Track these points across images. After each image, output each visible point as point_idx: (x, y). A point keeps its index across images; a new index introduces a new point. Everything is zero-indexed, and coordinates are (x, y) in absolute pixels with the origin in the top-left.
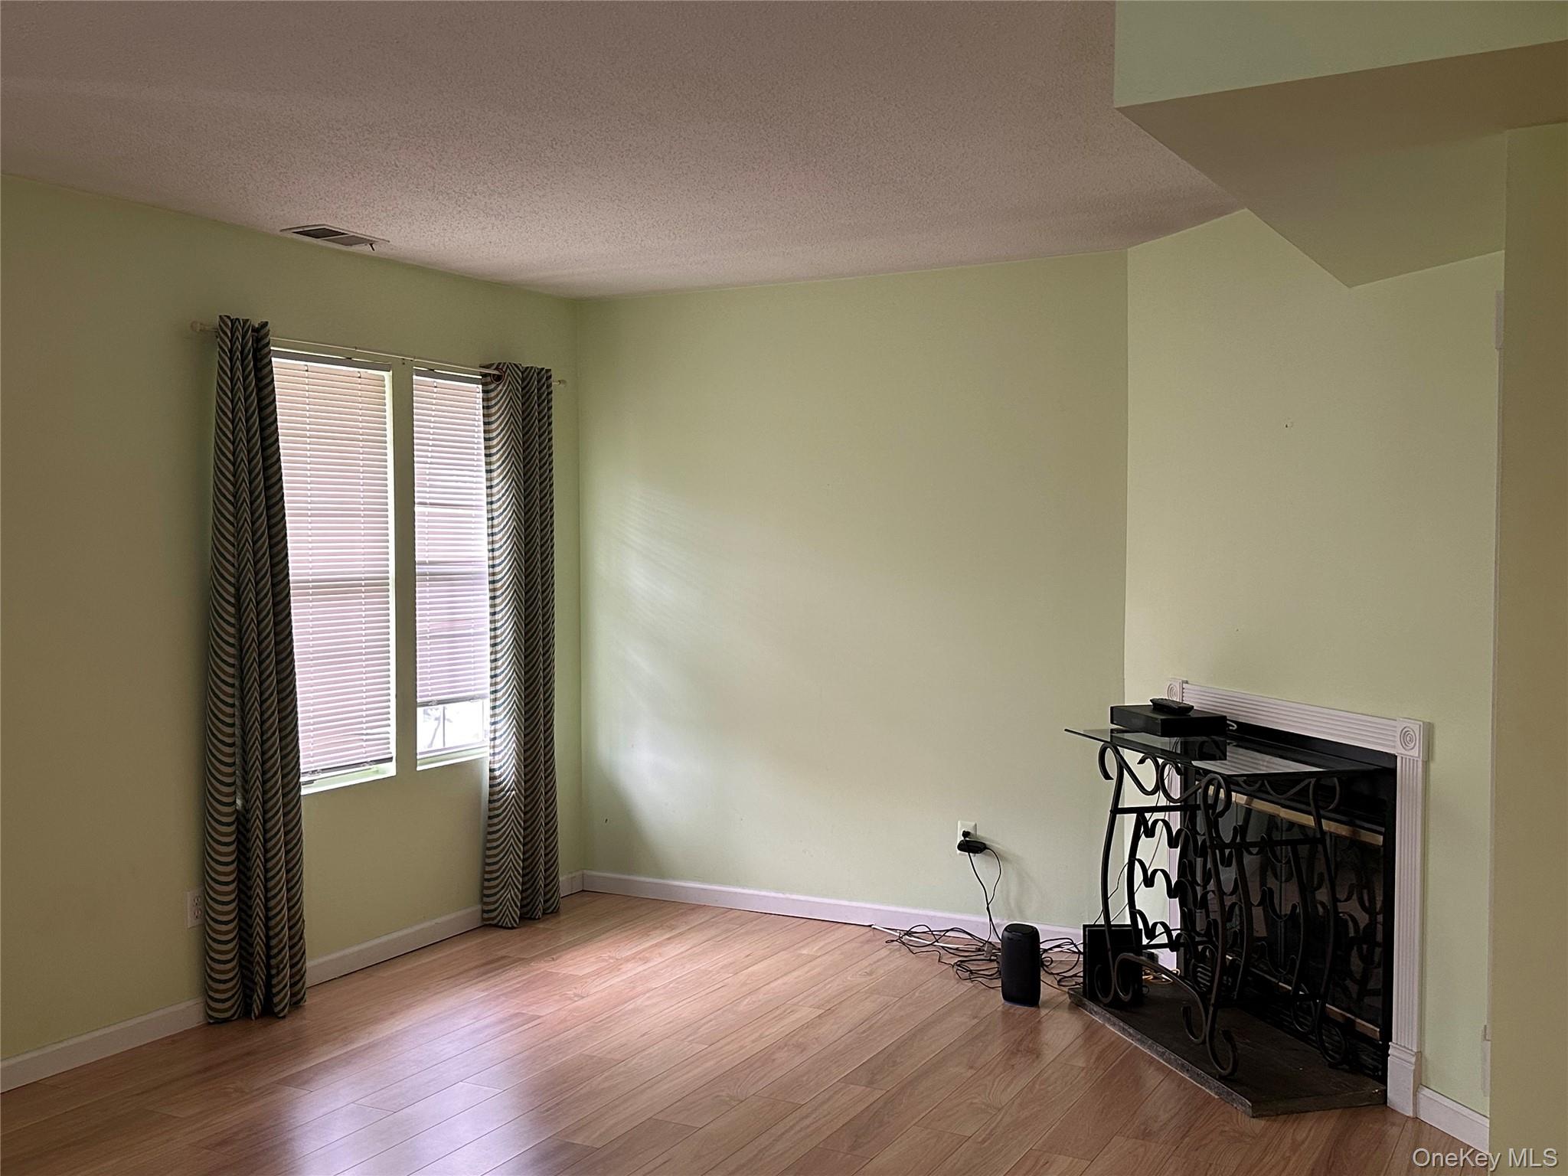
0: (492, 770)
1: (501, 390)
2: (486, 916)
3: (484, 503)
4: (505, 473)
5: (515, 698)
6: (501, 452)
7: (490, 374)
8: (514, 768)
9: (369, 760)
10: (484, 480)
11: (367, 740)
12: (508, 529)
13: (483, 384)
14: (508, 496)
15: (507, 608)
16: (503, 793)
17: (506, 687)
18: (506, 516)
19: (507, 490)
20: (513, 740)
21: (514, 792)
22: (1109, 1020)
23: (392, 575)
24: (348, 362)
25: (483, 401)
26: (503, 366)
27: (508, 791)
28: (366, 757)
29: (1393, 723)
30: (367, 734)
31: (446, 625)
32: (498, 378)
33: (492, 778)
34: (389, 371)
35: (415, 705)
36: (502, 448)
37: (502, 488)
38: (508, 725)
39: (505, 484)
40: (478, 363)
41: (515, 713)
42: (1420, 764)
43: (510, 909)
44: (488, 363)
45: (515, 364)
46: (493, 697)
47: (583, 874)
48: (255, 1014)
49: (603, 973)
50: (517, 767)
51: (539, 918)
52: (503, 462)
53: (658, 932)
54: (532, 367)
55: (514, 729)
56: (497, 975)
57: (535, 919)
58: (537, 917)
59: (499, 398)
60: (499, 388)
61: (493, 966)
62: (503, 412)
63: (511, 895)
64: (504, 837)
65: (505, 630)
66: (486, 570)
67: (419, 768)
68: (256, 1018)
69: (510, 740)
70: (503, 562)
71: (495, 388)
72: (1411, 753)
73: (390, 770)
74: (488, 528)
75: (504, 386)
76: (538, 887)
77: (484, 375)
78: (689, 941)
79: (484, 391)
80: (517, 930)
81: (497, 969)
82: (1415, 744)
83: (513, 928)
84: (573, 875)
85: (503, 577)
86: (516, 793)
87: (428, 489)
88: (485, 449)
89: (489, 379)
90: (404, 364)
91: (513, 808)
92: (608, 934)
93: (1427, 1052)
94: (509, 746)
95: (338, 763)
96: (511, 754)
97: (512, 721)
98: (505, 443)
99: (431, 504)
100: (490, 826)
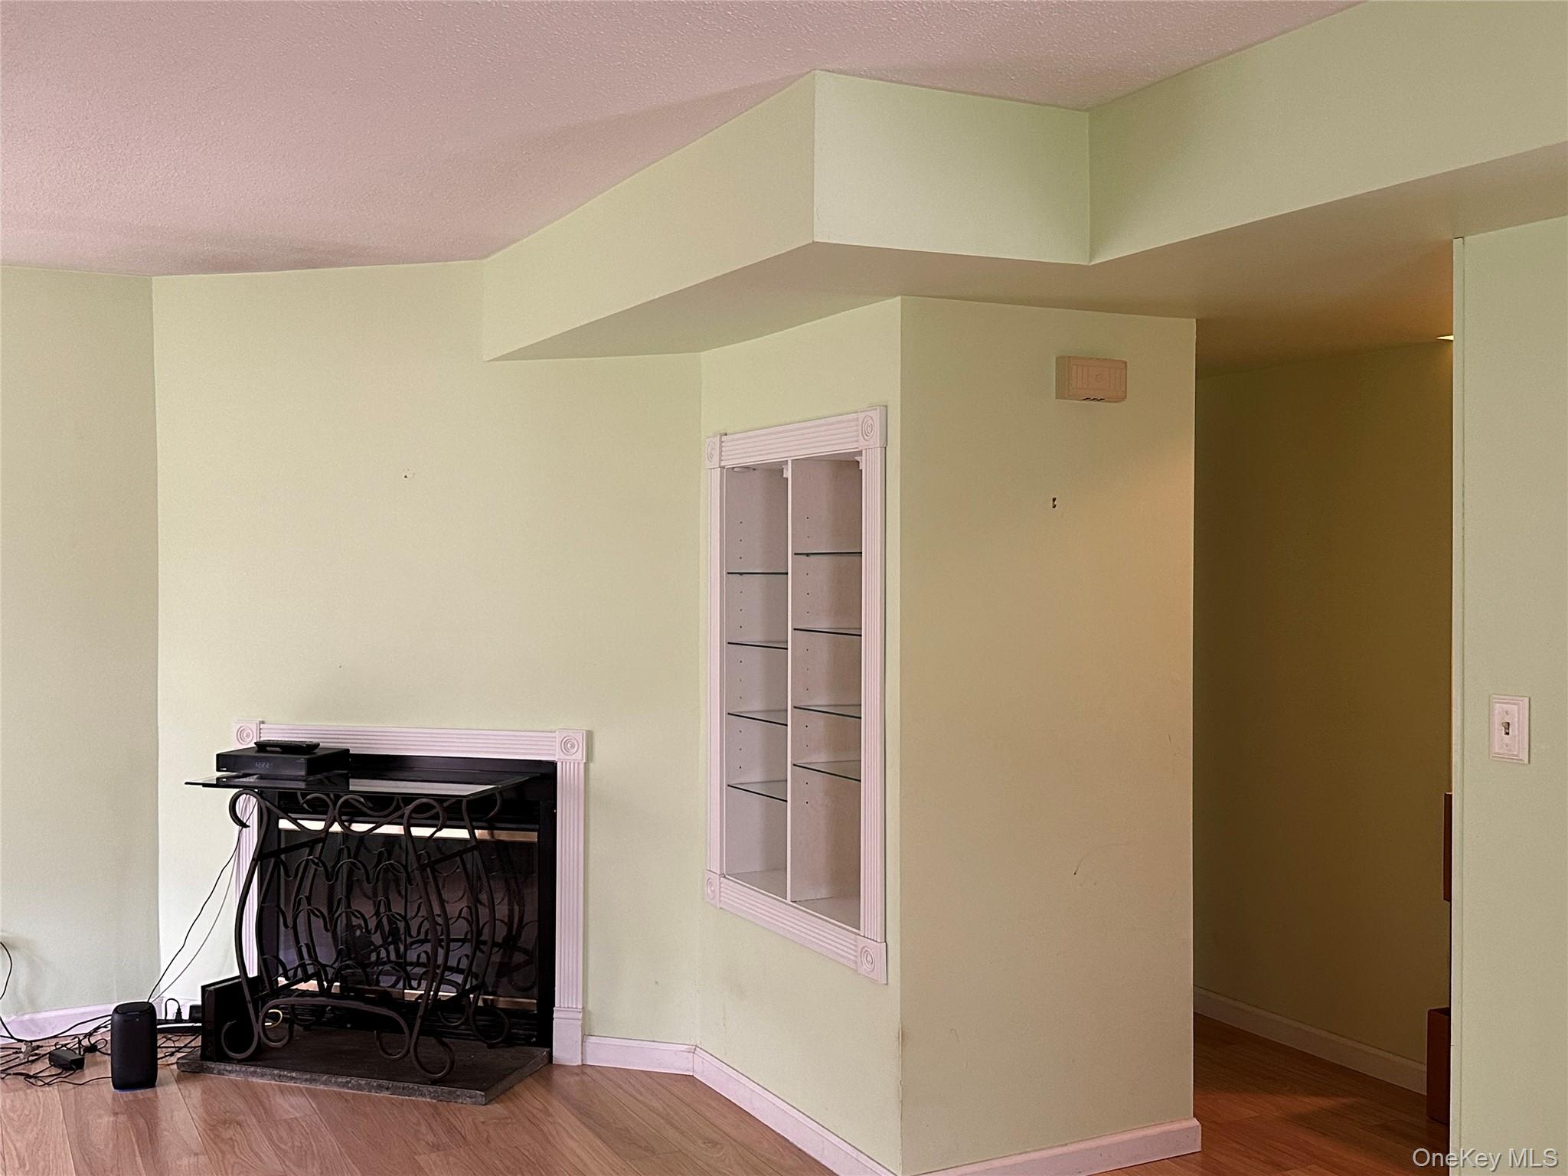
22: (254, 1074)
29: (554, 735)
42: (582, 766)
72: (574, 757)
82: (578, 749)
93: (590, 1007)
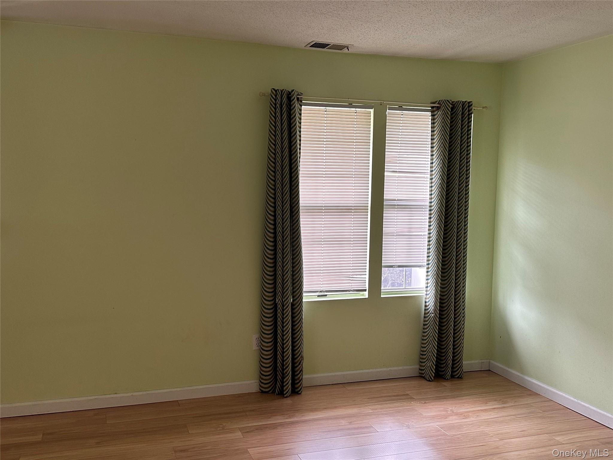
0: (426, 302)
1: (439, 114)
2: (420, 372)
3: (429, 171)
4: (438, 156)
5: (436, 268)
6: (437, 145)
7: (435, 106)
8: (433, 303)
9: (352, 289)
10: (430, 160)
11: (352, 280)
12: (437, 184)
13: (432, 112)
14: (438, 168)
15: (435, 223)
16: (429, 314)
17: (432, 263)
18: (437, 178)
19: (438, 165)
20: (433, 289)
21: (433, 315)
23: (369, 205)
24: (350, 106)
25: (431, 120)
26: (441, 102)
27: (430, 314)
28: (351, 288)
30: (352, 277)
31: (406, 230)
32: (438, 108)
33: (426, 306)
34: (372, 109)
35: (381, 267)
36: (437, 143)
37: (436, 163)
38: (432, 281)
39: (438, 161)
40: (430, 102)
41: (435, 276)
43: (429, 371)
44: (434, 101)
45: (447, 100)
46: (427, 266)
47: (489, 362)
48: (276, 393)
49: (435, 418)
50: (435, 302)
51: (448, 379)
52: (437, 151)
53: (495, 402)
54: (459, 101)
55: (434, 284)
56: (389, 403)
57: (445, 379)
58: (447, 378)
59: (438, 118)
60: (439, 113)
61: (398, 397)
62: (439, 125)
63: (430, 364)
64: (428, 335)
65: (433, 234)
66: (428, 204)
67: (382, 296)
68: (277, 395)
69: (432, 289)
70: (434, 200)
71: (437, 113)
73: (366, 295)
74: (430, 184)
75: (440, 112)
76: (448, 364)
77: (432, 107)
78: (503, 413)
79: (432, 115)
80: (431, 382)
81: (394, 400)
83: (429, 381)
84: (483, 361)
85: (434, 208)
86: (434, 315)
87: (398, 165)
88: (431, 144)
89: (435, 109)
90: (381, 104)
91: (432, 322)
92: (467, 397)
94: (432, 292)
95: (332, 289)
96: (433, 296)
97: (434, 280)
98: (439, 141)
99: (399, 172)
100: (424, 329)
